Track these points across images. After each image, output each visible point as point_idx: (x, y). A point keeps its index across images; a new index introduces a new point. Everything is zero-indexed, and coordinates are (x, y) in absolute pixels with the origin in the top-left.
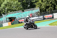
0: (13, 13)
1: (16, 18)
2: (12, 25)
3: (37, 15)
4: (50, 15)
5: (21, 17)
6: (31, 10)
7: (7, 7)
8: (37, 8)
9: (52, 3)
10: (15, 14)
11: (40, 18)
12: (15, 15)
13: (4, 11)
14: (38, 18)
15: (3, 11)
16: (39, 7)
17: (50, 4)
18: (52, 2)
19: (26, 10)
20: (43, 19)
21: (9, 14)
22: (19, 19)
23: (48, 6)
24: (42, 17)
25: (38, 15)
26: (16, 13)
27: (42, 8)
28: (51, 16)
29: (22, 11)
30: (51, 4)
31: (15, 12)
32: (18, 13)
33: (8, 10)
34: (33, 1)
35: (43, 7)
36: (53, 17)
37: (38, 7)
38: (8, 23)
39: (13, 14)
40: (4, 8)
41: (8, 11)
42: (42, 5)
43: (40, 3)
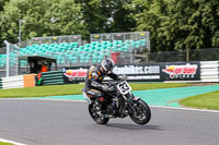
0: (47, 40)
1: (55, 61)
3: (138, 58)
4: (188, 66)
5: (74, 62)
6: (116, 38)
7: (26, 18)
8: (143, 33)
9: (200, 22)
10: (56, 45)
11: (149, 74)
12: (54, 49)
13: (14, 31)
14: (142, 72)
15: (10, 31)
16: (149, 30)
17: (192, 24)
18: (200, 17)
19: (96, 36)
20: (158, 77)
21: (30, 42)
22: (67, 68)
23: (183, 31)
24: (156, 69)
25: (143, 60)
26: (57, 41)
27: (160, 35)
28: (191, 70)
29: (83, 39)
30: (195, 26)
31: (55, 38)
32: (66, 44)
33: (29, 27)
34: (126, 6)
35: (163, 32)
36: (197, 76)
37: (145, 30)
38: (21, 77)
39: (46, 45)
40: (14, 19)
41: (27, 33)
42: (163, 24)
43: (155, 17)
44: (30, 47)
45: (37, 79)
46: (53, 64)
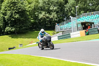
0: (89, 14)
1: (93, 23)
2: (86, 35)
7: (79, 5)
10: (93, 16)
12: (92, 18)
13: (74, 12)
15: (72, 12)
21: (81, 16)
26: (94, 14)
31: (92, 13)
32: (98, 15)
33: (80, 9)
38: (79, 32)
39: (89, 16)
40: (73, 6)
41: (80, 12)
44: (82, 18)
45: (86, 32)
46: (93, 25)
